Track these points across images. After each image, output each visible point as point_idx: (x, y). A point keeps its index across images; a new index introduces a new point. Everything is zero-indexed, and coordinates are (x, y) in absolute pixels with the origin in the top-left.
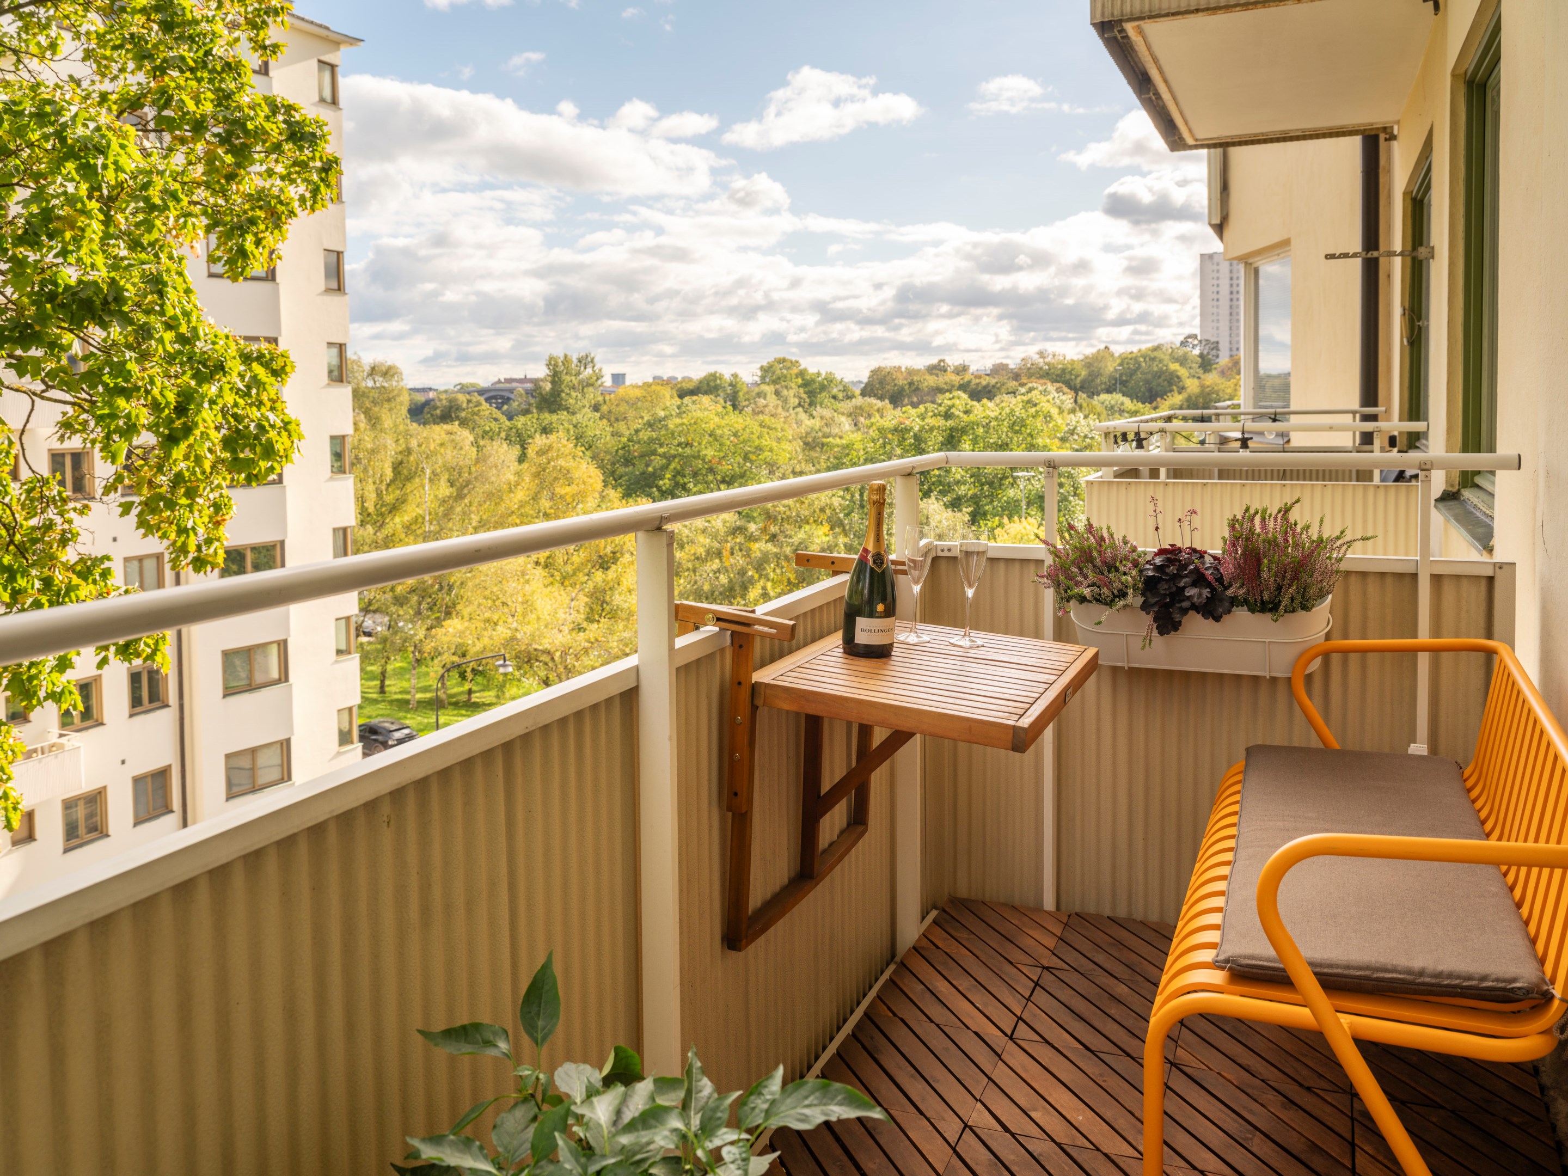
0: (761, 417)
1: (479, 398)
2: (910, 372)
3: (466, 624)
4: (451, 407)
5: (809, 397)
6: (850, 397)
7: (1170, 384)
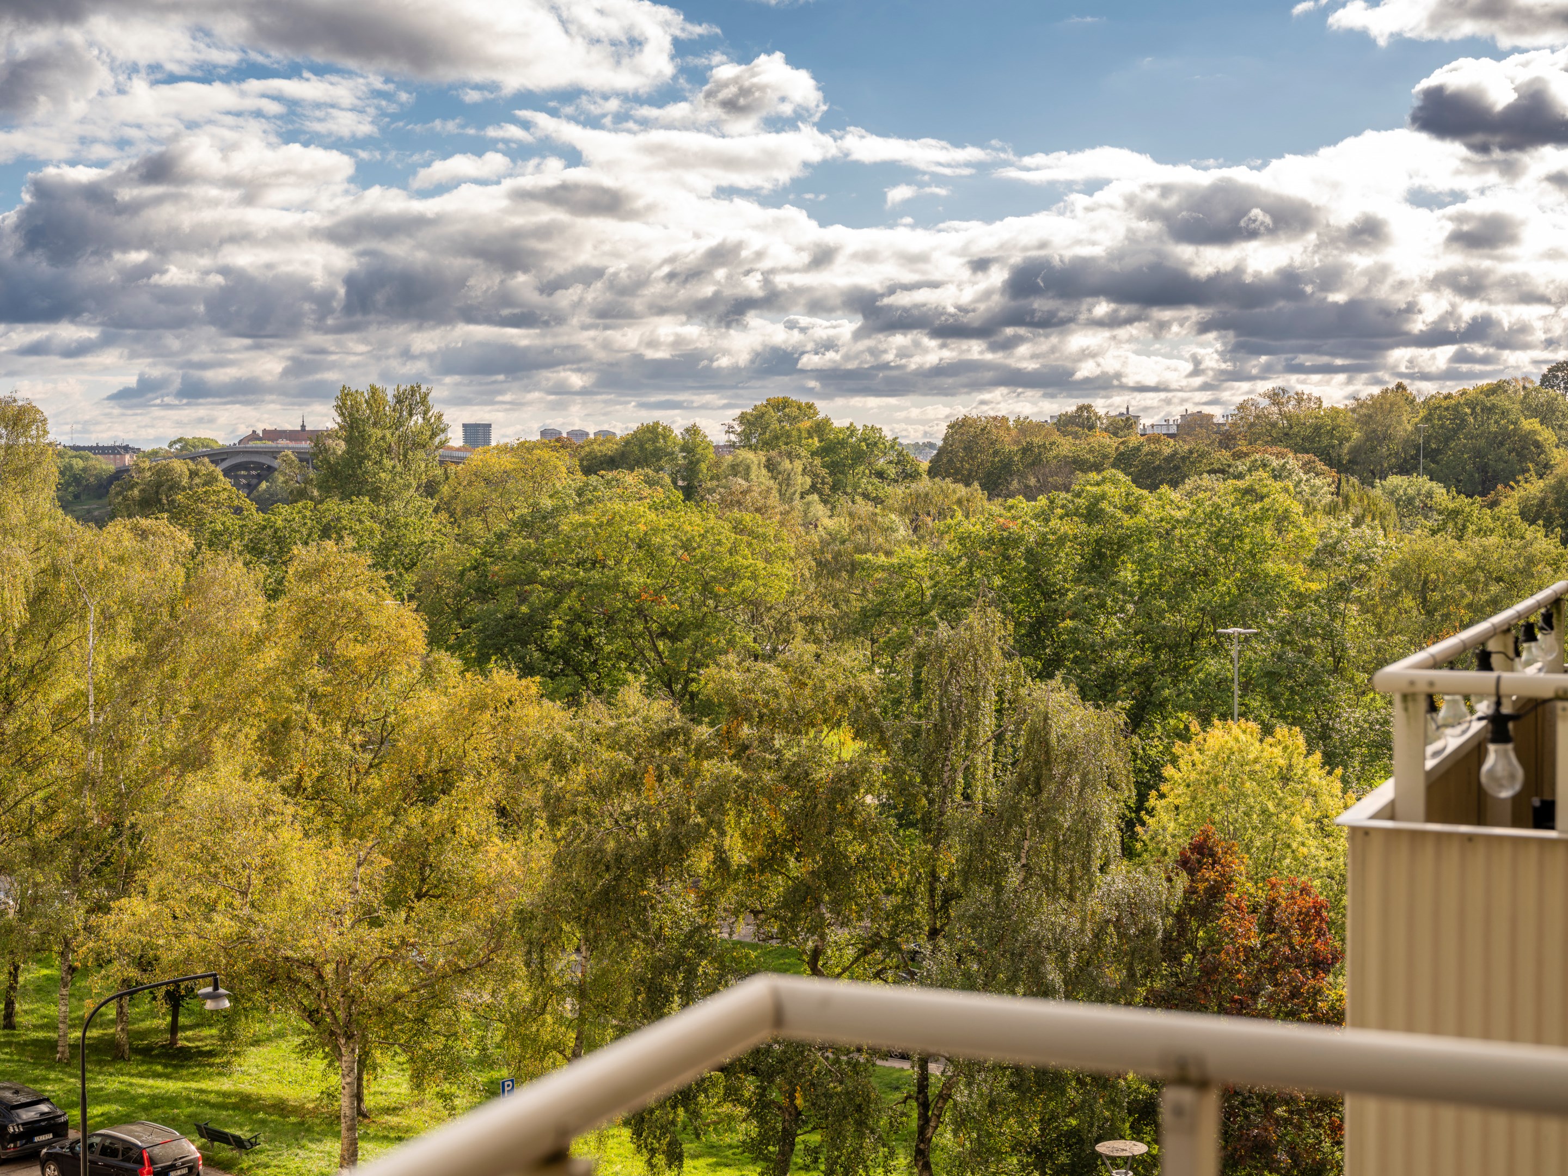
0: (736, 513)
1: (212, 467)
2: (1025, 427)
3: (154, 908)
4: (159, 485)
5: (831, 474)
6: (910, 475)
7: (1522, 457)
